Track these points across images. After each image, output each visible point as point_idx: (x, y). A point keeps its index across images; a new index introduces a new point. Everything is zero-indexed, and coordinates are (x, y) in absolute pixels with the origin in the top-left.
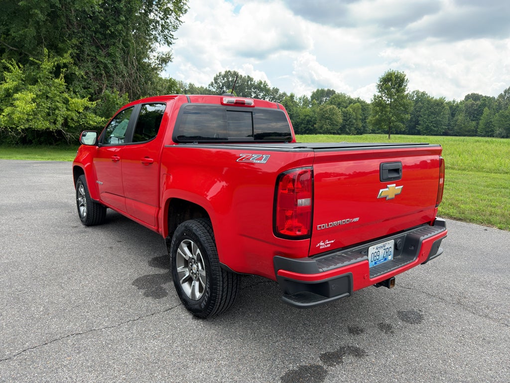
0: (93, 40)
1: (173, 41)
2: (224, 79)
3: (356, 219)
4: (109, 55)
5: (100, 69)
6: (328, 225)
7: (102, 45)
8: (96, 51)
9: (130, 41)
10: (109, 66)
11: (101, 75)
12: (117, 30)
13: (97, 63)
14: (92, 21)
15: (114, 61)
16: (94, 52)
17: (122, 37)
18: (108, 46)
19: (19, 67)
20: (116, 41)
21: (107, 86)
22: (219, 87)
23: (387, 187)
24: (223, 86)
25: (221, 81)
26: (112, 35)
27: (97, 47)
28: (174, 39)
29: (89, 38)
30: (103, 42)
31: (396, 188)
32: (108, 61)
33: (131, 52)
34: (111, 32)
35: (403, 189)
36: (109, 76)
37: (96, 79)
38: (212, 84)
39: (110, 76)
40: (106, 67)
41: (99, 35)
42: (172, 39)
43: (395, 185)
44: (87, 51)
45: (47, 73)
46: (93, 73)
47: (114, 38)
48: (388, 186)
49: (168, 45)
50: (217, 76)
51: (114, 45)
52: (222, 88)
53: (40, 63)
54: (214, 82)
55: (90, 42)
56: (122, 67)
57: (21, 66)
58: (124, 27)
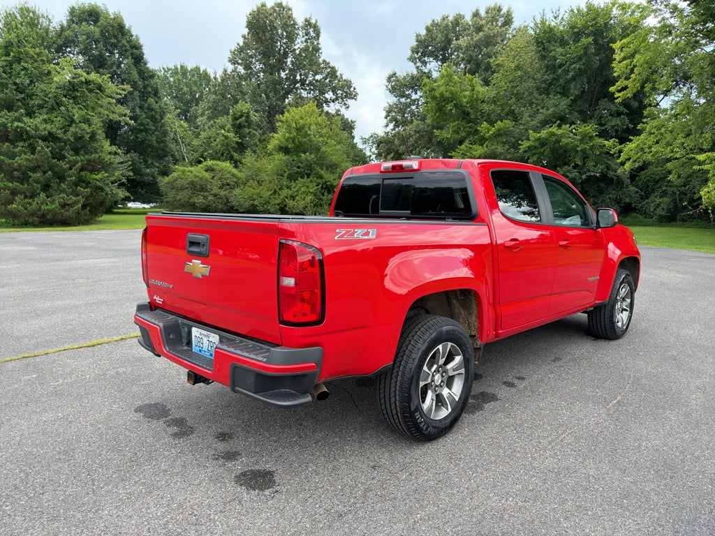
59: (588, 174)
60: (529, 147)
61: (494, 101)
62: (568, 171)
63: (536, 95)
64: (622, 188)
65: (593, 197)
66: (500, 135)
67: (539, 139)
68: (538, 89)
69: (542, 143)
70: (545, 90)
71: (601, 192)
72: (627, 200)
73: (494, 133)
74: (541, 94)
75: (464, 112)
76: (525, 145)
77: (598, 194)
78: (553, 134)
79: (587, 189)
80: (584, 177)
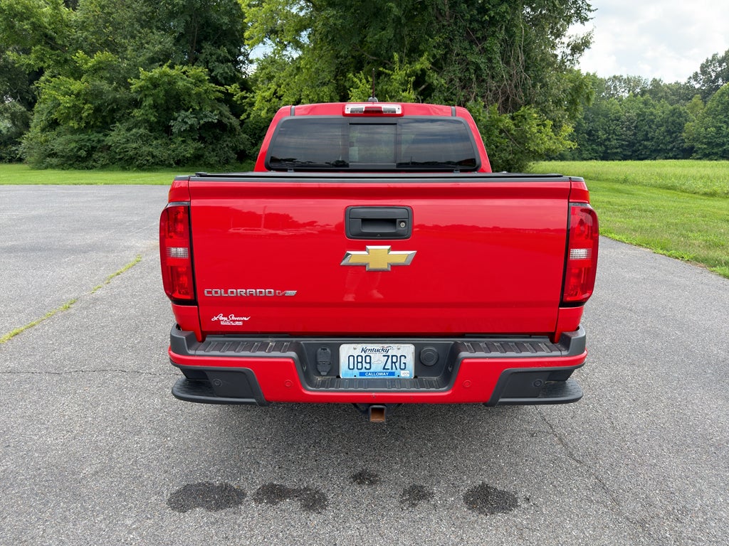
0: (468, 33)
1: (590, 15)
2: (720, 66)
3: (292, 293)
4: (484, 50)
5: (470, 73)
6: (226, 292)
7: (477, 38)
8: (468, 47)
9: (516, 26)
10: (482, 66)
11: (470, 79)
12: (498, 14)
13: (468, 64)
14: (468, 6)
15: (490, 60)
16: (465, 49)
17: (505, 21)
18: (485, 38)
19: (368, 82)
20: (497, 30)
21: (477, 95)
22: (709, 81)
23: (364, 249)
24: (717, 77)
25: (715, 70)
26: (492, 22)
27: (471, 42)
28: (591, 11)
29: (461, 31)
30: (479, 35)
31: (392, 253)
32: (481, 61)
33: (517, 43)
34: (490, 17)
35: (416, 257)
36: (481, 81)
37: (464, 87)
38: (695, 77)
39: (483, 81)
40: (478, 68)
41: (475, 25)
42: (588, 13)
43: (388, 247)
44: (456, 49)
45: (397, 85)
46: (460, 79)
47: (494, 25)
48: (369, 247)
49: (582, 22)
50: (707, 61)
51: (493, 35)
52: (713, 82)
53: (390, 72)
54: (699, 72)
55: (463, 36)
56: (500, 67)
57: (369, 79)
58: (510, 6)
59: (205, 120)
60: (140, 87)
61: (83, 26)
62: (187, 117)
63: (137, 26)
64: (234, 135)
65: (210, 144)
66: (100, 69)
67: (151, 79)
68: (139, 20)
69: (155, 84)
70: (147, 22)
71: (217, 138)
72: (242, 147)
73: (93, 66)
74: (142, 27)
75: (46, 35)
76: (136, 84)
77: (215, 141)
78: (166, 74)
79: (204, 135)
80: (202, 122)
